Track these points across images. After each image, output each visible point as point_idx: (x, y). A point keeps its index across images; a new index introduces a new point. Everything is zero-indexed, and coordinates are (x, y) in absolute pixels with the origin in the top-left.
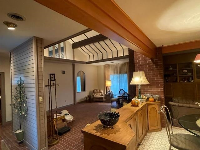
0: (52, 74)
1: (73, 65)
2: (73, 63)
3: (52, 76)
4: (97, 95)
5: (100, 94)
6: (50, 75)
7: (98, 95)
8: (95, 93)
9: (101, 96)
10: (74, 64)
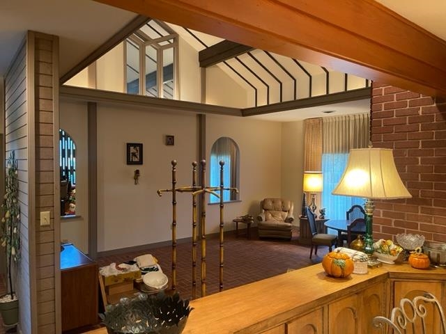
0: (135, 145)
1: (201, 119)
2: (200, 112)
3: (135, 151)
4: (273, 216)
5: (282, 216)
6: (129, 145)
7: (277, 219)
8: (265, 210)
9: (285, 221)
10: (205, 116)
